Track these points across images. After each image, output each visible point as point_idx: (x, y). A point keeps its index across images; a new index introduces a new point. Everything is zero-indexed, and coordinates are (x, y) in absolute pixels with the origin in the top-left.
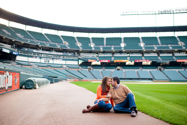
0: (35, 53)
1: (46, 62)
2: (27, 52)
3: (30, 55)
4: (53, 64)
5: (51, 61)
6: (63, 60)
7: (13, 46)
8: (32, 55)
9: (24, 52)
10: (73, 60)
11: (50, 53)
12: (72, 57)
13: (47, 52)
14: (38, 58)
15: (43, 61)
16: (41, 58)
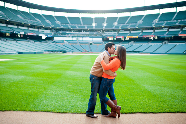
0: (68, 34)
1: (77, 40)
2: (62, 34)
3: (64, 35)
4: (82, 41)
5: (81, 39)
6: (90, 37)
7: (52, 31)
8: (66, 35)
9: (60, 34)
10: (98, 37)
11: (79, 33)
12: (97, 35)
13: (78, 33)
14: (70, 37)
15: (74, 39)
16: (73, 37)
